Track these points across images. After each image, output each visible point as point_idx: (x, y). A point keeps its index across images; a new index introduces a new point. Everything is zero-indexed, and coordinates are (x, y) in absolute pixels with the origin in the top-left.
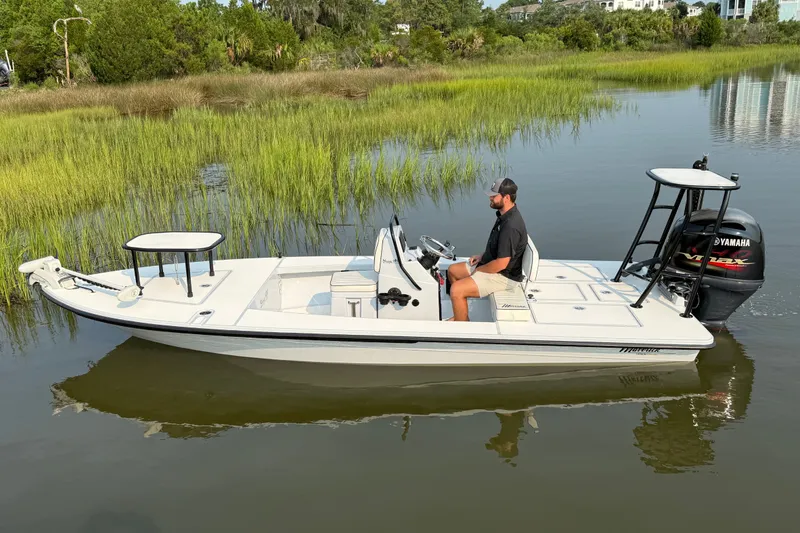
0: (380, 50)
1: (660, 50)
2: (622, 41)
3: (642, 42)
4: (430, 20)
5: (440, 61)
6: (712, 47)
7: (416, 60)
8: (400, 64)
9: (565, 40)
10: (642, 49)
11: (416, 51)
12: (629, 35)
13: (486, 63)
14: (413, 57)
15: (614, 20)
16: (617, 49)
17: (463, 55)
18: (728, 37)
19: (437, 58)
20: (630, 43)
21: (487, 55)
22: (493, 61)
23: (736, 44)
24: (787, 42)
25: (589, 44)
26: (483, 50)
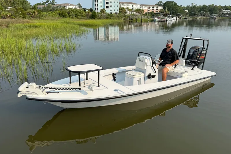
0: (5, 14)
1: (83, 19)
2: (74, 16)
3: (79, 17)
4: (15, 7)
5: (25, 18)
6: (95, 19)
7: (17, 17)
8: (12, 18)
9: (59, 14)
10: (79, 18)
11: (17, 14)
12: (75, 15)
13: (39, 19)
14: (16, 16)
15: (70, 10)
16: (73, 18)
17: (32, 17)
18: (98, 17)
19: (24, 17)
20: (76, 17)
21: (39, 17)
22: (41, 19)
23: (100, 18)
24: (111, 19)
25: (66, 16)
26: (38, 16)
